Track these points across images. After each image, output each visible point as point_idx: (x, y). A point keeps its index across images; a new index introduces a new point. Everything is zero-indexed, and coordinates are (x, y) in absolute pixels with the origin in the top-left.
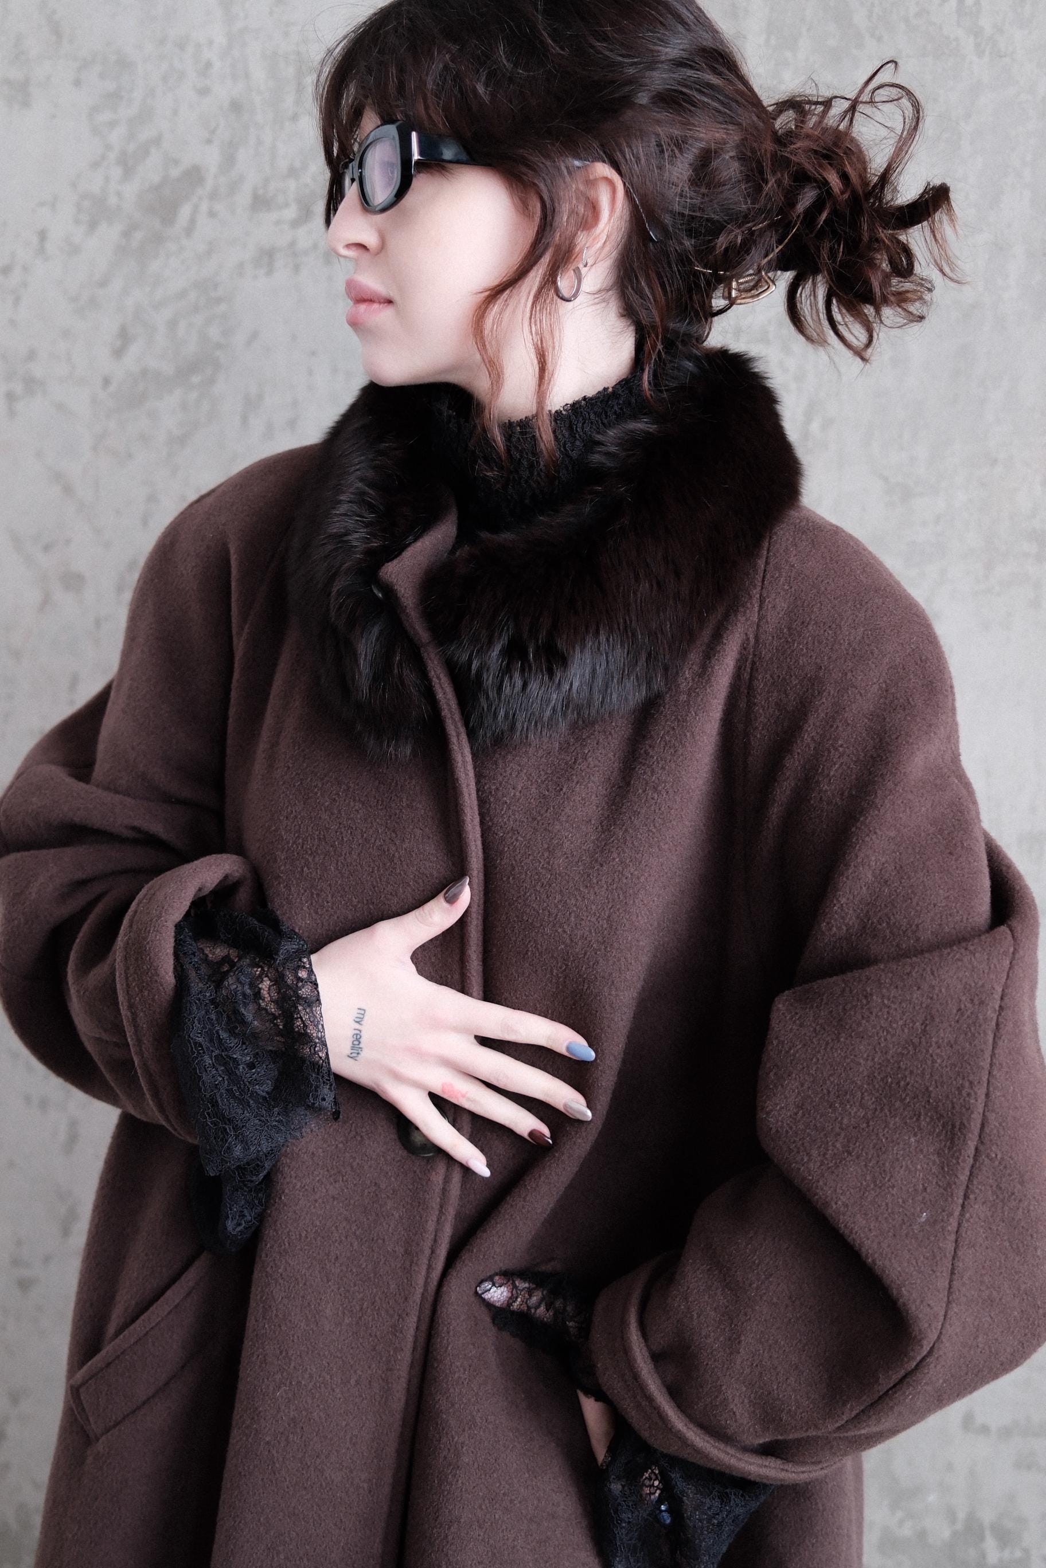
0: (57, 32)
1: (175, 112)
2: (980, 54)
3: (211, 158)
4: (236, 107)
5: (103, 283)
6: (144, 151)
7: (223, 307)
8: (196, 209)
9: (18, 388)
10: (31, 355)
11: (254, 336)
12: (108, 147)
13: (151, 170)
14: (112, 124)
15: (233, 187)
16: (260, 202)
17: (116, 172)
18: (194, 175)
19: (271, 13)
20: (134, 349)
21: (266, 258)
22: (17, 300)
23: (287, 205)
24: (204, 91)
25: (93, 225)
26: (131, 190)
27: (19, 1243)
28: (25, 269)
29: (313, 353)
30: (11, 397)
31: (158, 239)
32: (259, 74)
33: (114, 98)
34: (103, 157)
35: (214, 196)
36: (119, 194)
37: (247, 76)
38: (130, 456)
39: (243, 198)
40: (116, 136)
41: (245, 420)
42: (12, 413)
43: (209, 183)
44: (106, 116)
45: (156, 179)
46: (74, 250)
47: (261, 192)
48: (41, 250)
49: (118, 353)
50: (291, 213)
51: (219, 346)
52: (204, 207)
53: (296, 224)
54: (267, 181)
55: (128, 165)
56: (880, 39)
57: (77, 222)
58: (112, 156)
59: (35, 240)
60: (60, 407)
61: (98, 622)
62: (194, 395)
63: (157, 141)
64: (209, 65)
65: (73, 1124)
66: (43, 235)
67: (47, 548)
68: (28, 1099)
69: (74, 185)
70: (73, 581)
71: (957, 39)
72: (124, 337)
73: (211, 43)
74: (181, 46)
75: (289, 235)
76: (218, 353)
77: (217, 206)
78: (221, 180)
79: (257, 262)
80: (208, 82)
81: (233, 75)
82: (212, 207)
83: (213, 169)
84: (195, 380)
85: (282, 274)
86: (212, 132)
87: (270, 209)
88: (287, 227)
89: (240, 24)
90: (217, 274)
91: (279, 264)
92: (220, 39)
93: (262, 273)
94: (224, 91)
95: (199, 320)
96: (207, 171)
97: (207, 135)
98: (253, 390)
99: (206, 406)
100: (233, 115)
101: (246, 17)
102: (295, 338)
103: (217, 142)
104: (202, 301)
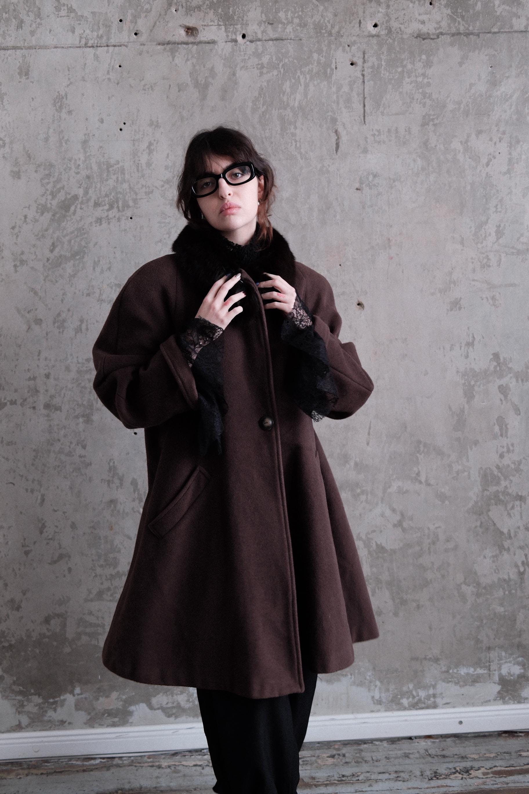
0: (29, 157)
1: (69, 179)
2: (302, 159)
3: (81, 192)
4: (88, 177)
5: (46, 230)
6: (59, 191)
7: (86, 235)
8: (76, 207)
9: (18, 264)
10: (22, 253)
11: (96, 244)
12: (47, 190)
13: (61, 196)
14: (48, 183)
15: (88, 200)
16: (97, 204)
17: (50, 197)
18: (76, 197)
19: (98, 150)
20: (57, 250)
21: (99, 221)
22: (17, 236)
23: (105, 205)
24: (78, 173)
25: (42, 214)
26: (55, 202)
27: (25, 539)
28: (20, 227)
29: (115, 248)
30: (15, 266)
31: (65, 216)
32: (95, 168)
33: (49, 175)
34: (45, 193)
35: (82, 203)
36: (51, 204)
37: (91, 168)
38: (57, 282)
39: (91, 203)
40: (49, 187)
41: (94, 269)
42: (16, 271)
43: (80, 200)
44: (47, 181)
45: (63, 199)
46: (36, 221)
47: (96, 202)
48: (25, 221)
49: (52, 251)
50: (107, 207)
51: (85, 247)
52: (79, 206)
53: (108, 210)
54: (98, 198)
55: (54, 195)
56: (275, 155)
57: (37, 212)
58: (48, 192)
59: (23, 218)
60: (32, 268)
61: (47, 334)
62: (78, 262)
63: (63, 188)
64: (79, 165)
65: (43, 495)
66: (26, 217)
67: (28, 312)
68: (27, 490)
69: (36, 201)
70: (39, 322)
71: (295, 155)
72: (53, 246)
73: (79, 159)
74: (70, 161)
75: (106, 214)
76: (85, 249)
77: (83, 206)
78: (84, 198)
79: (96, 222)
80: (79, 170)
81: (87, 168)
82: (81, 206)
83: (81, 195)
84: (77, 257)
85: (104, 225)
86: (81, 185)
87: (100, 207)
88: (105, 211)
89: (88, 154)
90: (83, 226)
91: (103, 222)
92: (82, 158)
93: (98, 225)
94: (84, 173)
95: (78, 239)
96: (79, 196)
97: (79, 186)
98: (96, 259)
99: (81, 265)
100: (87, 180)
101: (90, 151)
102: (109, 243)
103: (82, 188)
104: (79, 234)
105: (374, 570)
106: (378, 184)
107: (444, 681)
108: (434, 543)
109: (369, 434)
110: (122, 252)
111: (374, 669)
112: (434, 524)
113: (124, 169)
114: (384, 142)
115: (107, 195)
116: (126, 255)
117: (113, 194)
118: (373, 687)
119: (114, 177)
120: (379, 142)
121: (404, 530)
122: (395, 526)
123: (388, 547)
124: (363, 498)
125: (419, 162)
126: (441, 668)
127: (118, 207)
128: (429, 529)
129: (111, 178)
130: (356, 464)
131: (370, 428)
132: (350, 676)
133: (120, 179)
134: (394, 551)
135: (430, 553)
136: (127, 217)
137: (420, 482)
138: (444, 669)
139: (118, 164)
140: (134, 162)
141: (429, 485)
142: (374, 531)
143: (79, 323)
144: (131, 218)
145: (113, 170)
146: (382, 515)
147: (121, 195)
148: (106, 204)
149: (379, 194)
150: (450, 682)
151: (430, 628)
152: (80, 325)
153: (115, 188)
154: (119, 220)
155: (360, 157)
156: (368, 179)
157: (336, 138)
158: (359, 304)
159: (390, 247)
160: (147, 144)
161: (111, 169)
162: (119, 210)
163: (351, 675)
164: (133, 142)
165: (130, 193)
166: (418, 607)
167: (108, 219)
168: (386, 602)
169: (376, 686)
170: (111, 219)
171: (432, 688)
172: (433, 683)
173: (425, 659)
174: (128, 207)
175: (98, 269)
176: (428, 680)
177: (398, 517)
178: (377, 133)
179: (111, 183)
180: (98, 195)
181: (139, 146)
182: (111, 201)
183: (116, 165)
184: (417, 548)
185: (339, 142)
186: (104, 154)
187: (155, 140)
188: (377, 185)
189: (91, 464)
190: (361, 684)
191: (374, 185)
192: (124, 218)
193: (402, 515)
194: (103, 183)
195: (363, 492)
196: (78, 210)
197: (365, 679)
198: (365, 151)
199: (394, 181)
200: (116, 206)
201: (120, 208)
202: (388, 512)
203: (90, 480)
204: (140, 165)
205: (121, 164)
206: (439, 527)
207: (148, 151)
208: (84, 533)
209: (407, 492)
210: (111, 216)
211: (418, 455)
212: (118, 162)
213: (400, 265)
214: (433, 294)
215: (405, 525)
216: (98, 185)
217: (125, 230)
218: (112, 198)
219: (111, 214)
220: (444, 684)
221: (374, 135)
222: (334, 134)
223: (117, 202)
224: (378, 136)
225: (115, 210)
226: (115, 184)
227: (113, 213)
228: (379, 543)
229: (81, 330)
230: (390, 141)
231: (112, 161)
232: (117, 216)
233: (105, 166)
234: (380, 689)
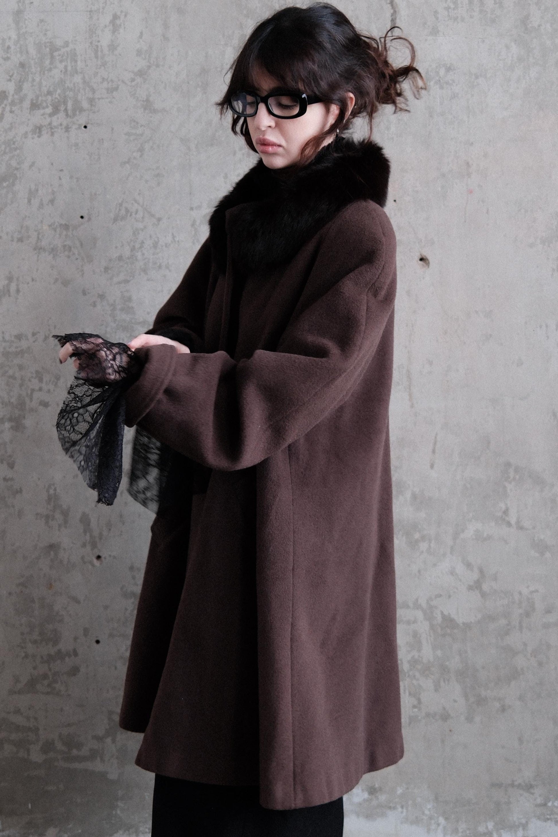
4: (22, 65)
7: (18, 151)
8: (4, 108)
11: (33, 164)
15: (22, 100)
16: (35, 106)
19: (38, 25)
21: (38, 130)
23: (47, 107)
24: (7, 59)
29: (62, 170)
32: (33, 51)
35: (13, 103)
37: (27, 52)
39: (27, 104)
41: (29, 201)
43: (10, 99)
47: (34, 102)
50: (49, 110)
51: (17, 169)
52: (8, 109)
53: (51, 115)
54: (37, 97)
62: (5, 190)
64: (9, 47)
73: (10, 38)
75: (48, 120)
76: (15, 172)
77: (14, 108)
78: (16, 97)
79: (34, 132)
80: (9, 55)
81: (21, 52)
82: (11, 108)
83: (12, 92)
84: (5, 184)
85: (45, 137)
86: (11, 76)
87: (39, 109)
88: (47, 117)
89: (23, 30)
90: (14, 137)
91: (44, 132)
92: (14, 36)
93: (36, 136)
94: (16, 59)
95: (6, 157)
96: (9, 93)
97: (9, 78)
98: (33, 187)
99: (10, 196)
100: (21, 69)
101: (26, 27)
102: (52, 164)
103: (13, 81)
104: (7, 150)
105: (439, 653)
106: (453, 81)
107: (539, 818)
108: (528, 615)
109: (434, 452)
110: (71, 177)
111: (436, 798)
112: (528, 587)
113: (75, 55)
114: (463, 20)
115: (49, 93)
116: (77, 181)
117: (59, 91)
118: (433, 827)
119: (61, 66)
120: (456, 19)
121: (483, 595)
122: (470, 588)
123: (460, 620)
124: (424, 546)
125: (515, 49)
126: (535, 800)
127: (66, 110)
128: (520, 593)
129: (56, 67)
130: (414, 497)
131: (435, 443)
132: (400, 809)
133: (69, 68)
134: (467, 626)
135: (521, 628)
136: (80, 125)
137: (509, 524)
138: (539, 801)
139: (67, 46)
140: (91, 43)
141: (520, 528)
142: (440, 596)
143: (6, 282)
144: (85, 127)
145: (59, 55)
146: (452, 572)
147: (71, 93)
148: (49, 105)
149: (454, 96)
150: (548, 819)
151: (520, 740)
152: (8, 285)
153: (62, 82)
154: (67, 129)
155: (426, 40)
156: (438, 73)
157: (392, 11)
158: (421, 259)
159: (469, 175)
160: (111, 18)
161: (56, 54)
162: (67, 115)
163: (402, 807)
164: (90, 14)
165: (84, 89)
166: (503, 709)
167: (51, 128)
168: (455, 701)
169: (438, 825)
170: (56, 127)
171: (521, 829)
172: (523, 821)
173: (512, 785)
174: (82, 110)
175: (35, 202)
176: (516, 817)
177: (475, 575)
178: (452, 6)
179: (57, 74)
180: (38, 92)
181: (98, 19)
182: (56, 100)
183: (64, 47)
184: (503, 622)
185: (395, 19)
186: (46, 30)
187: (122, 12)
188: (450, 82)
189: (20, 491)
190: (416, 821)
191: (447, 83)
192: (74, 127)
193: (481, 571)
194: (44, 74)
195: (423, 538)
196: (7, 115)
197: (423, 813)
198: (435, 32)
199: (477, 77)
200: (62, 108)
201: (70, 112)
202: (460, 568)
203: (20, 514)
204: (100, 47)
205: (71, 46)
206: (537, 591)
207: (111, 27)
208: (10, 594)
209: (489, 537)
210: (55, 124)
211: (507, 484)
212: (67, 44)
213: (483, 201)
214: (531, 246)
215: (485, 587)
216: (37, 79)
217: (76, 145)
218: (57, 96)
219: (55, 121)
220: (539, 823)
221: (447, 9)
222: (389, 5)
223: (65, 103)
224: (454, 9)
225: (62, 115)
226: (62, 76)
227: (60, 119)
228: (446, 613)
229: (9, 291)
230: (471, 17)
231: (59, 43)
232: (65, 124)
233: (48, 49)
234: (444, 828)
